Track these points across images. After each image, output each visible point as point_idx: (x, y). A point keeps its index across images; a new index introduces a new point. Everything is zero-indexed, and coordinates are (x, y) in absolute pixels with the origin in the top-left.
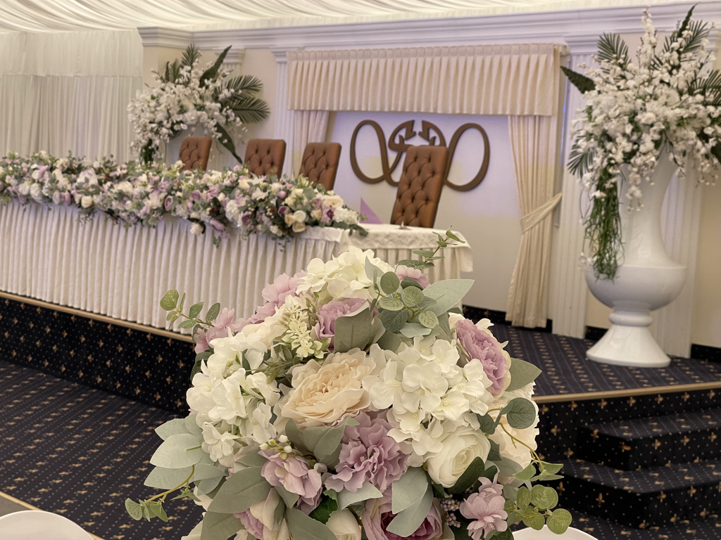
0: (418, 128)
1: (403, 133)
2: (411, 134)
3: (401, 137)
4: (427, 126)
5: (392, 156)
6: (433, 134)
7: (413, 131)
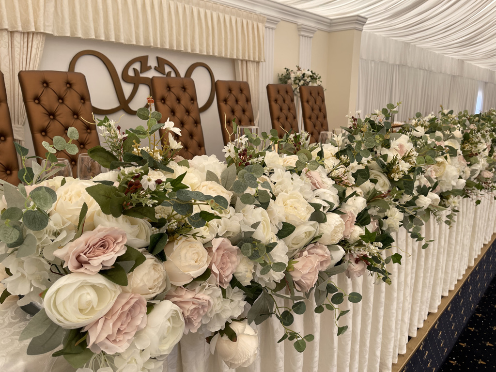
0: (152, 63)
1: (137, 66)
2: (145, 68)
3: (134, 70)
4: (161, 63)
5: (127, 89)
6: (167, 69)
7: (149, 65)
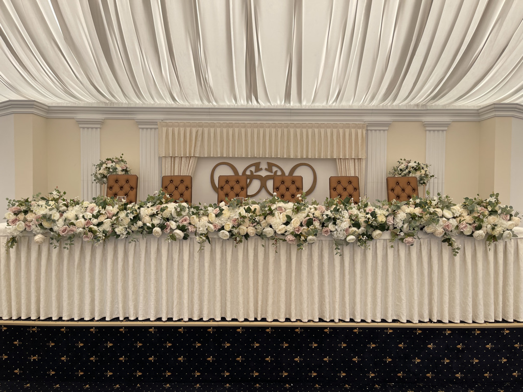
0: (264, 166)
1: (253, 169)
2: (258, 169)
3: (251, 171)
4: (270, 165)
6: (275, 169)
7: (260, 168)
